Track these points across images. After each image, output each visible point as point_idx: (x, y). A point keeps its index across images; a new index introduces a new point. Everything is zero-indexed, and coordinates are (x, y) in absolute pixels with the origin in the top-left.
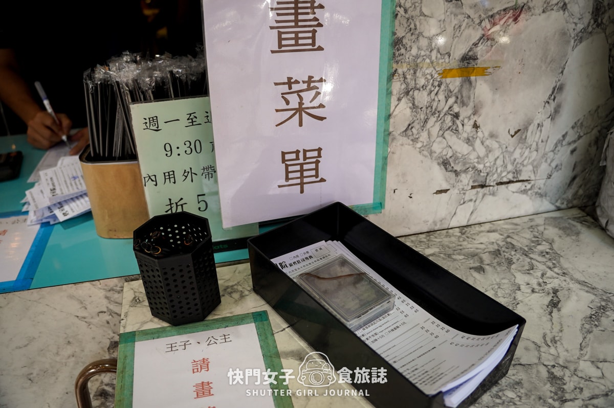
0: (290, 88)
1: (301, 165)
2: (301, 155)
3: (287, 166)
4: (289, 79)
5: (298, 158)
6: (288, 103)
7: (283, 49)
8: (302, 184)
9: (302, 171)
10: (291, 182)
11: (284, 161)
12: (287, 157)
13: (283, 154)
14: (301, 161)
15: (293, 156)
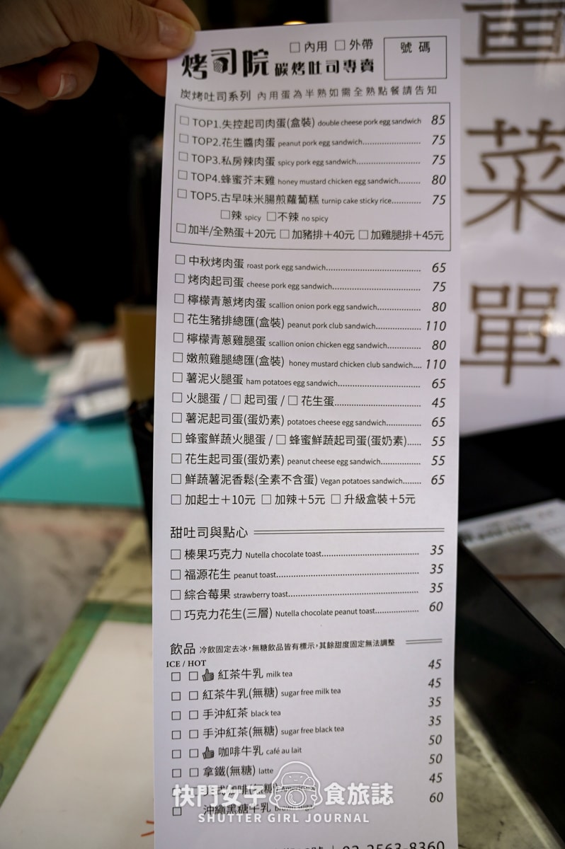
0: (500, 143)
1: (512, 320)
2: (513, 298)
3: (481, 319)
4: (500, 123)
5: (504, 304)
6: (492, 174)
7: (492, 55)
8: (509, 364)
9: (512, 334)
10: (486, 356)
11: (475, 305)
12: (484, 298)
13: (476, 290)
14: (512, 310)
15: (496, 298)
